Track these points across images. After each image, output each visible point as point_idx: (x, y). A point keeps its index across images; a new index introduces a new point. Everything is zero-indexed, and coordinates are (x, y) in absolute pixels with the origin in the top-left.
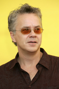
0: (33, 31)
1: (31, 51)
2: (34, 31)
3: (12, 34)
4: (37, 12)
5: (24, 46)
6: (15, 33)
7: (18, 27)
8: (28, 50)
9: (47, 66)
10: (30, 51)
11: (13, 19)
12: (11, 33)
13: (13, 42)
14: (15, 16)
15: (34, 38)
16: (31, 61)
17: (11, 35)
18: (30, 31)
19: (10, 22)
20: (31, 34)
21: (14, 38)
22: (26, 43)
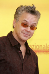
6: (17, 22)
22: (21, 33)
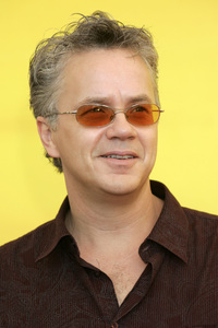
0: (121, 117)
1: (117, 191)
2: (127, 117)
3: (44, 128)
4: (136, 43)
5: (88, 168)
6: (54, 124)
7: (67, 101)
8: (104, 187)
9: (179, 249)
10: (112, 190)
11: (47, 71)
12: (39, 123)
13: (48, 156)
14: (56, 60)
15: (127, 142)
16: (117, 228)
17: (40, 131)
18: (112, 117)
19: (38, 82)
20: (113, 128)
21: (51, 143)
22: (93, 158)
